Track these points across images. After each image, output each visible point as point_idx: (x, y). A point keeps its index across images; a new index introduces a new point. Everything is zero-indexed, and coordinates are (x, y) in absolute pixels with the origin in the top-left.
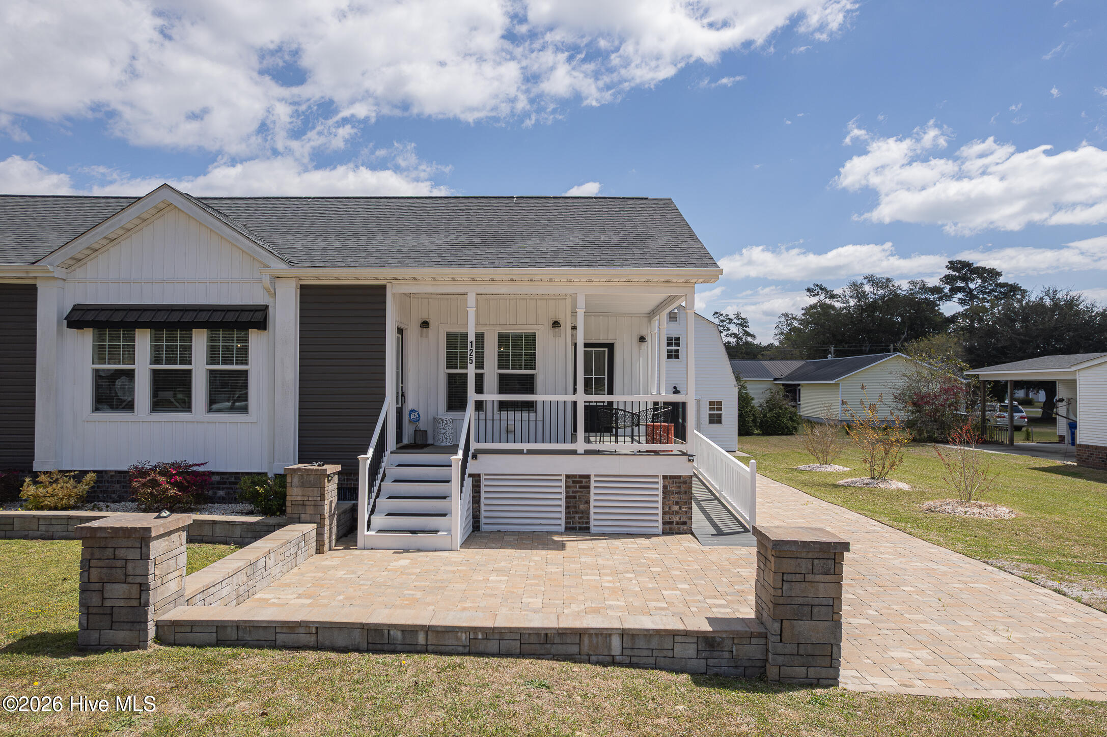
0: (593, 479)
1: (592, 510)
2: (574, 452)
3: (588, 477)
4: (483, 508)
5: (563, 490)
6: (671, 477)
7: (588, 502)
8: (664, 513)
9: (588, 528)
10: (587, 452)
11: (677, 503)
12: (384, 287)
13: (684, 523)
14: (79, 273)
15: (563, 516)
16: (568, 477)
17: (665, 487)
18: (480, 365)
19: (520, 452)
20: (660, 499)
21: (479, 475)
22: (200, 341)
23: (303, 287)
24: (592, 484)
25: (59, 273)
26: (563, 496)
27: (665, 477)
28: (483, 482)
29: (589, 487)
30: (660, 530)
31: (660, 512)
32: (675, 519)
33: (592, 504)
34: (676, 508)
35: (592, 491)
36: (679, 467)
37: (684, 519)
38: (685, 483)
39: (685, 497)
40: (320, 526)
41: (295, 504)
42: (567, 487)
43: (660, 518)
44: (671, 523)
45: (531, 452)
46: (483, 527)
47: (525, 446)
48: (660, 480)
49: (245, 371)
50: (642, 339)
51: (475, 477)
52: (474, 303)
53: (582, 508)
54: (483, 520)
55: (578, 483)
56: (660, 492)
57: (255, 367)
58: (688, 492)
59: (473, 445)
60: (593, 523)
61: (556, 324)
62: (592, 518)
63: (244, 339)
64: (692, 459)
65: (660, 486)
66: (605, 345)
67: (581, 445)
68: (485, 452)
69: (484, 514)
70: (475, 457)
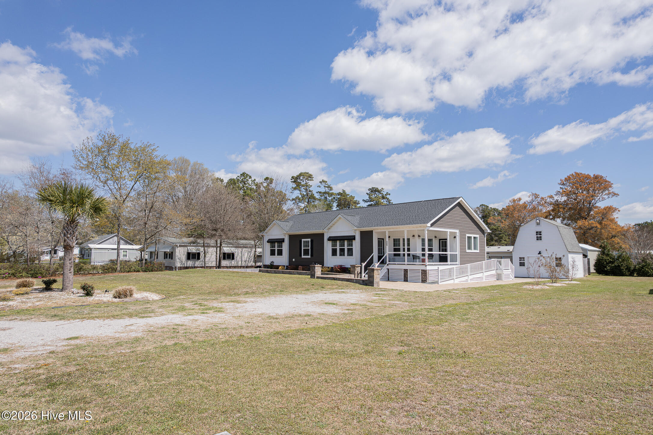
1: (408, 277)
2: (405, 264)
4: (390, 275)
5: (403, 272)
6: (423, 270)
10: (408, 264)
12: (373, 231)
14: (330, 230)
15: (403, 278)
16: (404, 269)
18: (404, 245)
19: (396, 264)
20: (421, 275)
22: (346, 242)
23: (361, 231)
24: (408, 271)
25: (327, 231)
26: (403, 274)
28: (390, 270)
29: (407, 272)
30: (421, 282)
31: (421, 278)
32: (424, 279)
33: (408, 275)
34: (424, 277)
35: (408, 273)
36: (423, 268)
38: (425, 271)
40: (355, 275)
41: (352, 271)
43: (421, 279)
45: (398, 264)
46: (390, 280)
47: (397, 263)
48: (421, 271)
49: (352, 248)
50: (455, 237)
51: (388, 269)
52: (387, 233)
53: (407, 276)
54: (390, 278)
55: (406, 271)
56: (421, 273)
57: (354, 247)
58: (426, 274)
59: (388, 263)
60: (408, 280)
61: (414, 236)
62: (408, 278)
63: (352, 242)
64: (426, 266)
65: (421, 272)
66: (446, 239)
67: (406, 263)
68: (389, 264)
69: (390, 277)
70: (388, 265)
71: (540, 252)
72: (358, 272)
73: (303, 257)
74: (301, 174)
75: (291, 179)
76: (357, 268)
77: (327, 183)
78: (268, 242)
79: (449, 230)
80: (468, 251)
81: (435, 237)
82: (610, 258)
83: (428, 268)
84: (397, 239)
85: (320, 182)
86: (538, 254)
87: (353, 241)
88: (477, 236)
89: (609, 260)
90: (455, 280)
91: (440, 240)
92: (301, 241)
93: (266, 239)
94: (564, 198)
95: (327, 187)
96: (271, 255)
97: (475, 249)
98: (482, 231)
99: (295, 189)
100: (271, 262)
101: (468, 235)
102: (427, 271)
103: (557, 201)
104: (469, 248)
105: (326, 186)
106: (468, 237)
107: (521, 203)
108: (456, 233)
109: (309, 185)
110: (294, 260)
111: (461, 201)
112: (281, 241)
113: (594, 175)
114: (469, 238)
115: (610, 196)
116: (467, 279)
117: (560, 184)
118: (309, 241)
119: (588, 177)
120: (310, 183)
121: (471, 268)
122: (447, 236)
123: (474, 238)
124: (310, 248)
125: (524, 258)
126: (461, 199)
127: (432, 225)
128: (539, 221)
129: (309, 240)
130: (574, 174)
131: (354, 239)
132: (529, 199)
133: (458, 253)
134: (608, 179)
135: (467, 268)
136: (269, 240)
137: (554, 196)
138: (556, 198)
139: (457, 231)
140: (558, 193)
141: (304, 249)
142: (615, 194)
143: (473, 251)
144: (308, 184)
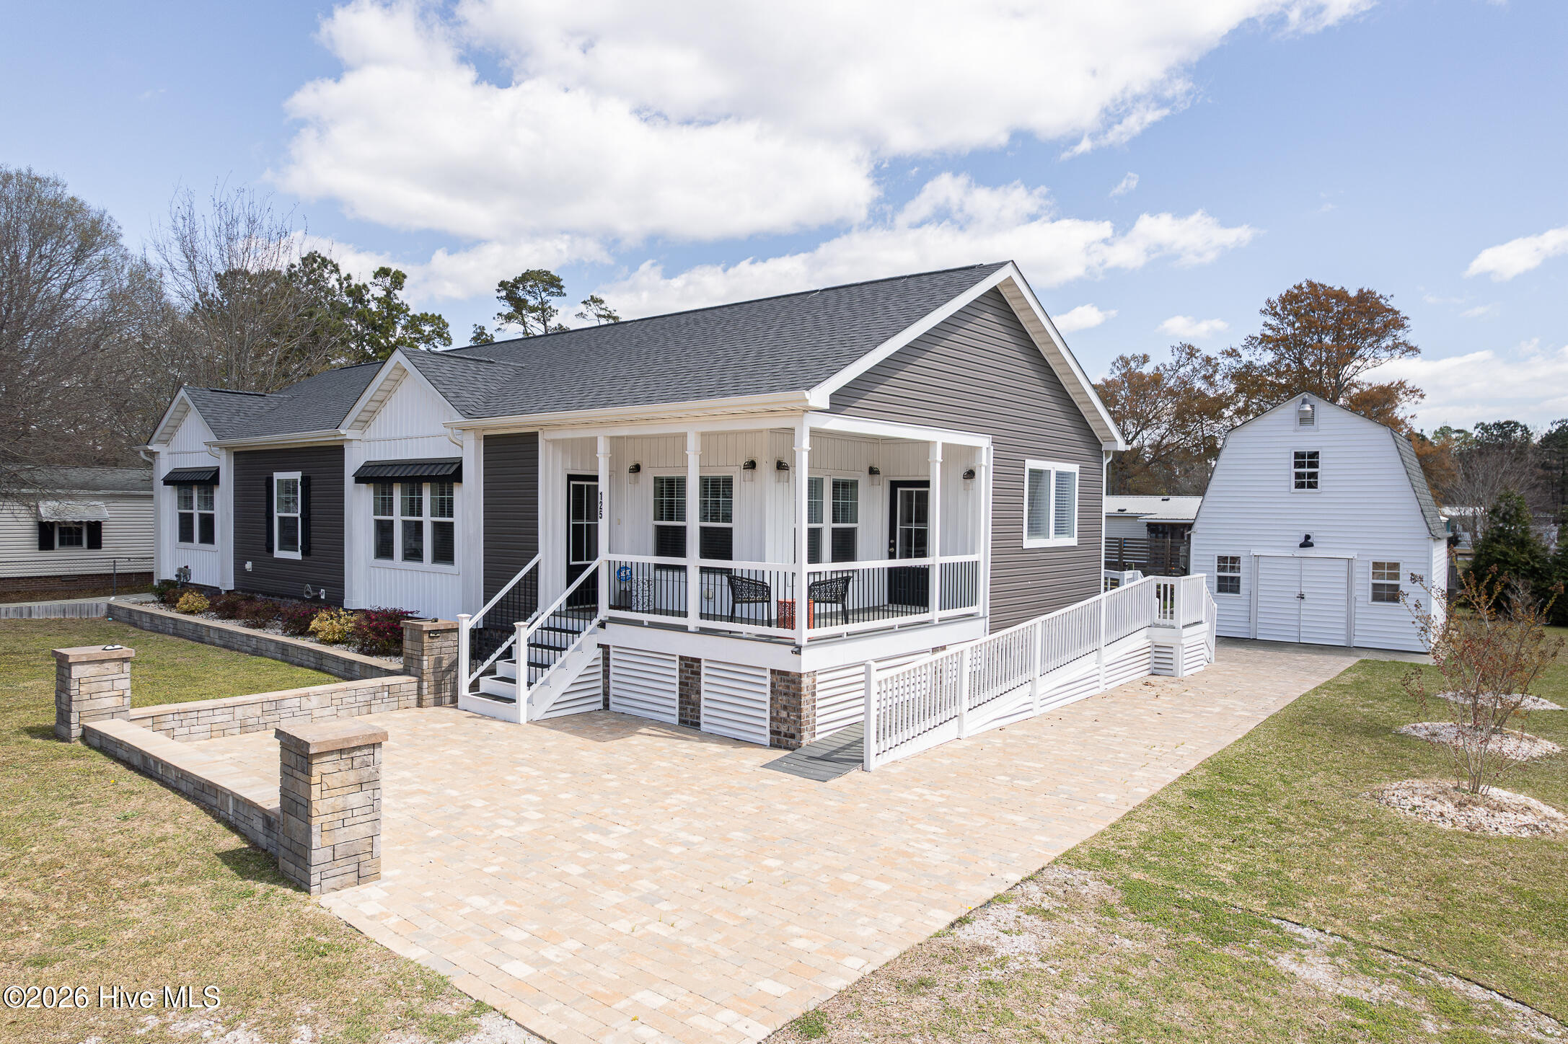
0: (703, 664)
1: (703, 703)
2: (684, 629)
3: (698, 661)
4: (612, 684)
5: (677, 673)
6: (781, 673)
7: (699, 692)
8: (772, 719)
9: (698, 724)
10: (703, 631)
11: (785, 708)
12: (535, 435)
13: (793, 736)
14: (365, 433)
15: (677, 705)
16: (681, 658)
17: (773, 685)
19: (639, 623)
20: (768, 699)
21: (608, 646)
22: (427, 495)
23: (485, 438)
24: (704, 671)
25: (354, 435)
26: (677, 681)
27: (773, 672)
28: (612, 655)
29: (699, 674)
30: (768, 741)
31: (767, 715)
32: (784, 728)
33: (704, 695)
34: (784, 714)
35: (703, 680)
36: (780, 658)
37: (792, 731)
38: (793, 682)
39: (794, 701)
42: (681, 671)
43: (767, 723)
44: (779, 733)
45: (653, 625)
46: (612, 706)
47: (646, 617)
48: (768, 674)
49: (452, 524)
50: (970, 474)
51: (605, 648)
52: (603, 448)
53: (693, 697)
54: (612, 699)
55: (690, 667)
56: (768, 690)
57: (457, 520)
58: (797, 695)
59: (604, 611)
60: (703, 719)
61: (752, 465)
62: (703, 711)
63: (451, 493)
64: (798, 650)
65: (768, 682)
66: (926, 484)
67: (693, 621)
68: (614, 620)
69: (612, 691)
70: (602, 625)
71: (1308, 537)
72: (439, 661)
73: (278, 554)
74: (527, 276)
75: (499, 291)
76: (437, 643)
77: (603, 306)
78: (167, 482)
79: (940, 437)
80: (1029, 543)
81: (873, 471)
82: (1533, 559)
83: (809, 661)
84: (670, 481)
85: (585, 302)
86: (1302, 546)
87: (456, 485)
88: (1074, 468)
89: (1528, 563)
90: (967, 717)
91: (894, 485)
92: (270, 480)
93: (164, 467)
94: (1268, 357)
95: (604, 316)
96: (180, 541)
97: (1060, 531)
98: (1093, 442)
99: (509, 318)
100: (180, 570)
101: (1031, 464)
102: (806, 681)
103: (1249, 366)
104: (1036, 529)
105: (603, 313)
106: (1031, 471)
107: (1147, 369)
108: (973, 451)
109: (550, 307)
110: (249, 565)
111: (1009, 282)
112: (208, 480)
113: (1361, 290)
114: (1037, 475)
115: (1397, 353)
116: (1028, 699)
117: (1263, 312)
118: (295, 481)
119: (1341, 296)
120: (554, 302)
121: (1047, 640)
122: (928, 466)
123: (1060, 475)
124: (298, 515)
125: (1235, 560)
126: (1007, 272)
127: (840, 402)
128: (1312, 406)
129: (297, 475)
130: (1304, 285)
131: (457, 476)
132: (1170, 360)
133: (982, 555)
134: (1393, 304)
135: (1026, 644)
136: (175, 472)
137: (1240, 351)
138: (1246, 357)
139: (983, 442)
140: (1251, 342)
141: (280, 518)
142: (1411, 349)
143: (1053, 541)
144: (549, 304)
